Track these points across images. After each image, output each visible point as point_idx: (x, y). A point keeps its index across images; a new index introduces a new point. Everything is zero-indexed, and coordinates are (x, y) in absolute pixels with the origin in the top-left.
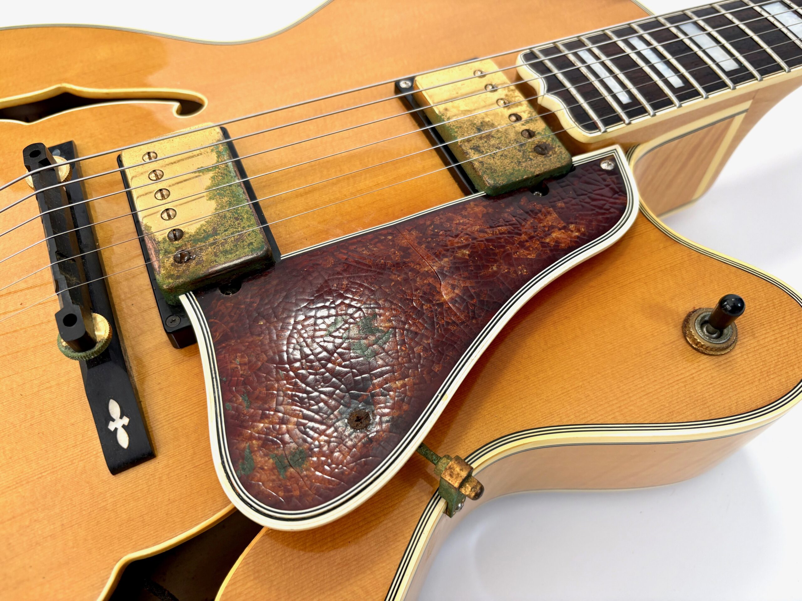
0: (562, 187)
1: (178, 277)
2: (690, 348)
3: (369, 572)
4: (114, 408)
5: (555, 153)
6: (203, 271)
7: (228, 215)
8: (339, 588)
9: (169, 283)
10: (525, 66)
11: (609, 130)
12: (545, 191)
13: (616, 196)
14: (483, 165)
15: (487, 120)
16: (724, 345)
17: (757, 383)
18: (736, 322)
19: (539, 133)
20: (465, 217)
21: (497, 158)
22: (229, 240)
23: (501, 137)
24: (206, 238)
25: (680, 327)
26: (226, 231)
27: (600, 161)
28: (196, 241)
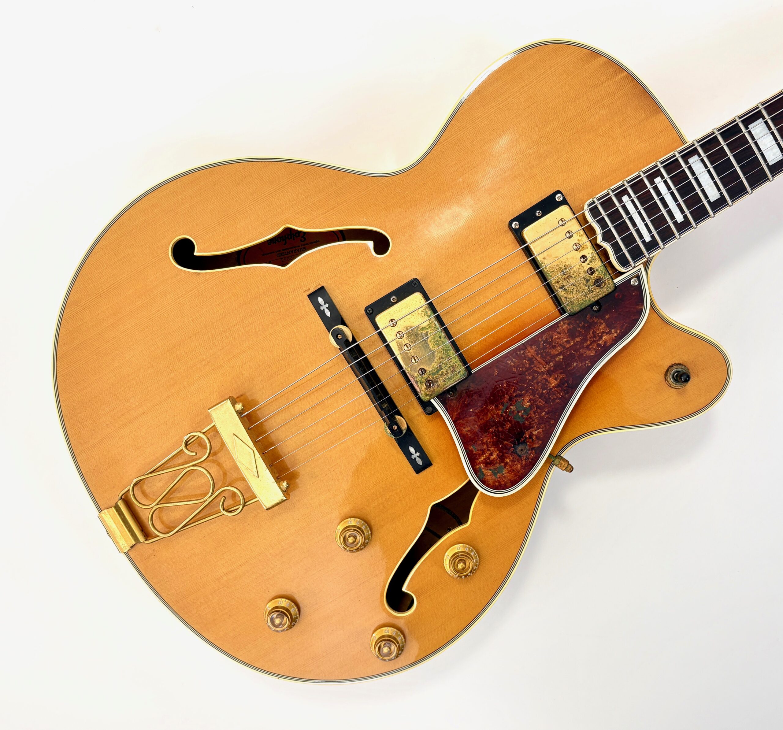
1: (431, 395)
2: (667, 386)
3: (528, 496)
4: (412, 450)
5: (606, 284)
6: (441, 391)
7: (444, 357)
8: (517, 503)
9: (428, 399)
14: (567, 299)
15: (568, 263)
19: (597, 269)
20: (559, 333)
21: (574, 293)
22: (449, 372)
23: (576, 276)
24: (437, 372)
25: (663, 374)
26: (446, 366)
27: (630, 280)
28: (433, 374)
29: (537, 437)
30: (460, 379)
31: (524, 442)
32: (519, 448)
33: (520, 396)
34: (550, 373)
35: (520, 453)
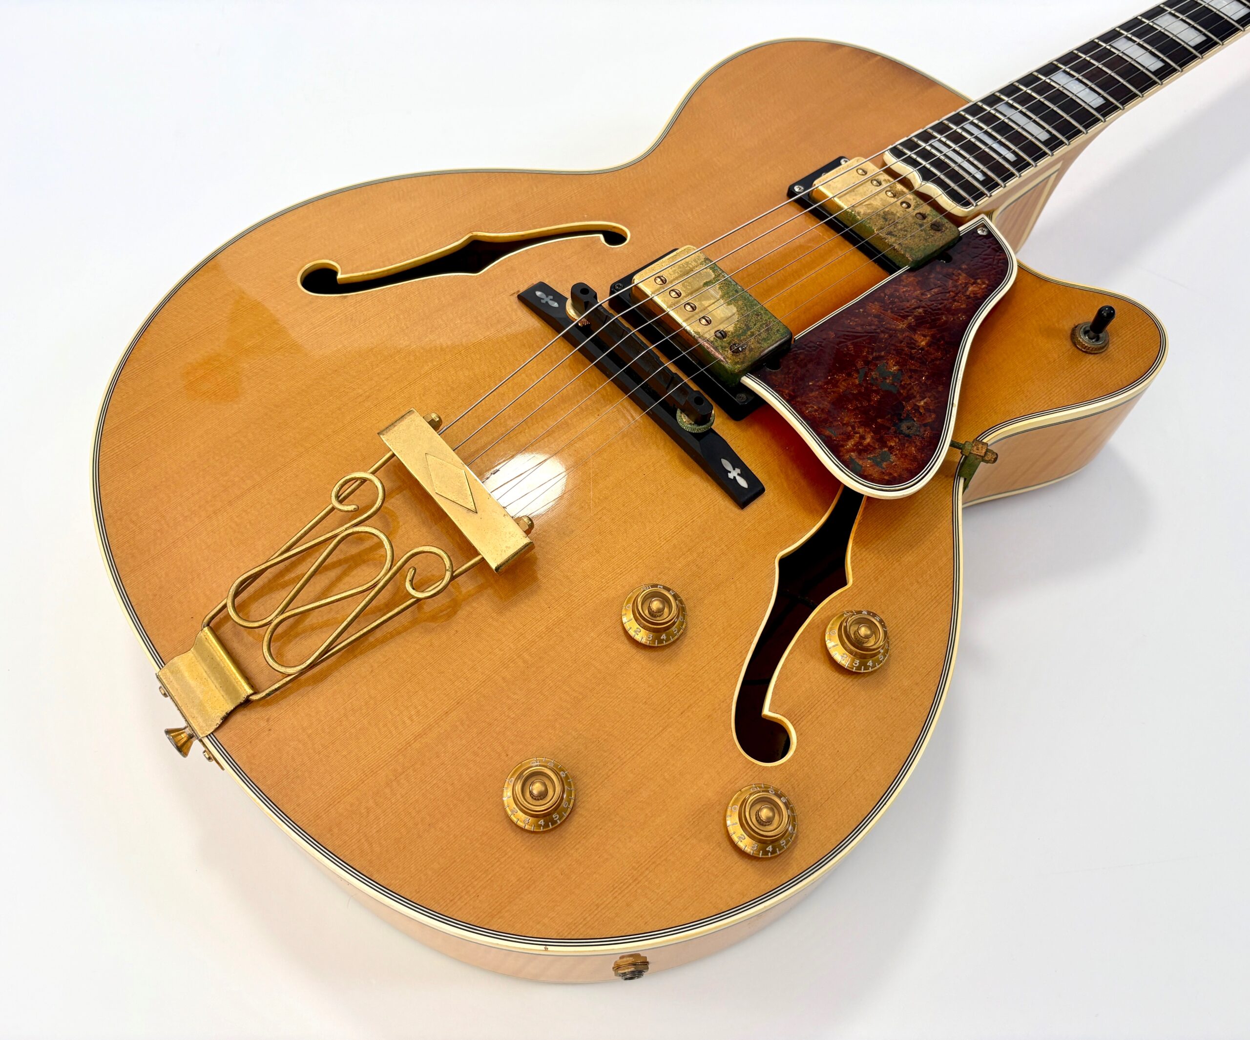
0: (959, 253)
1: (743, 363)
2: (1081, 352)
4: (726, 465)
5: (947, 228)
6: (757, 355)
7: (748, 315)
9: (738, 368)
10: (899, 163)
11: (979, 204)
12: (949, 259)
13: (998, 254)
14: (902, 245)
15: (887, 210)
16: (1103, 345)
17: (1130, 366)
18: (1106, 329)
19: (928, 214)
20: (904, 286)
21: (909, 239)
22: (762, 331)
23: (904, 222)
24: (744, 333)
25: (1069, 339)
26: (755, 325)
27: (976, 228)
28: (739, 336)
29: (927, 408)
30: (782, 339)
31: (909, 418)
32: (904, 427)
33: (879, 358)
34: (912, 328)
35: (907, 432)
